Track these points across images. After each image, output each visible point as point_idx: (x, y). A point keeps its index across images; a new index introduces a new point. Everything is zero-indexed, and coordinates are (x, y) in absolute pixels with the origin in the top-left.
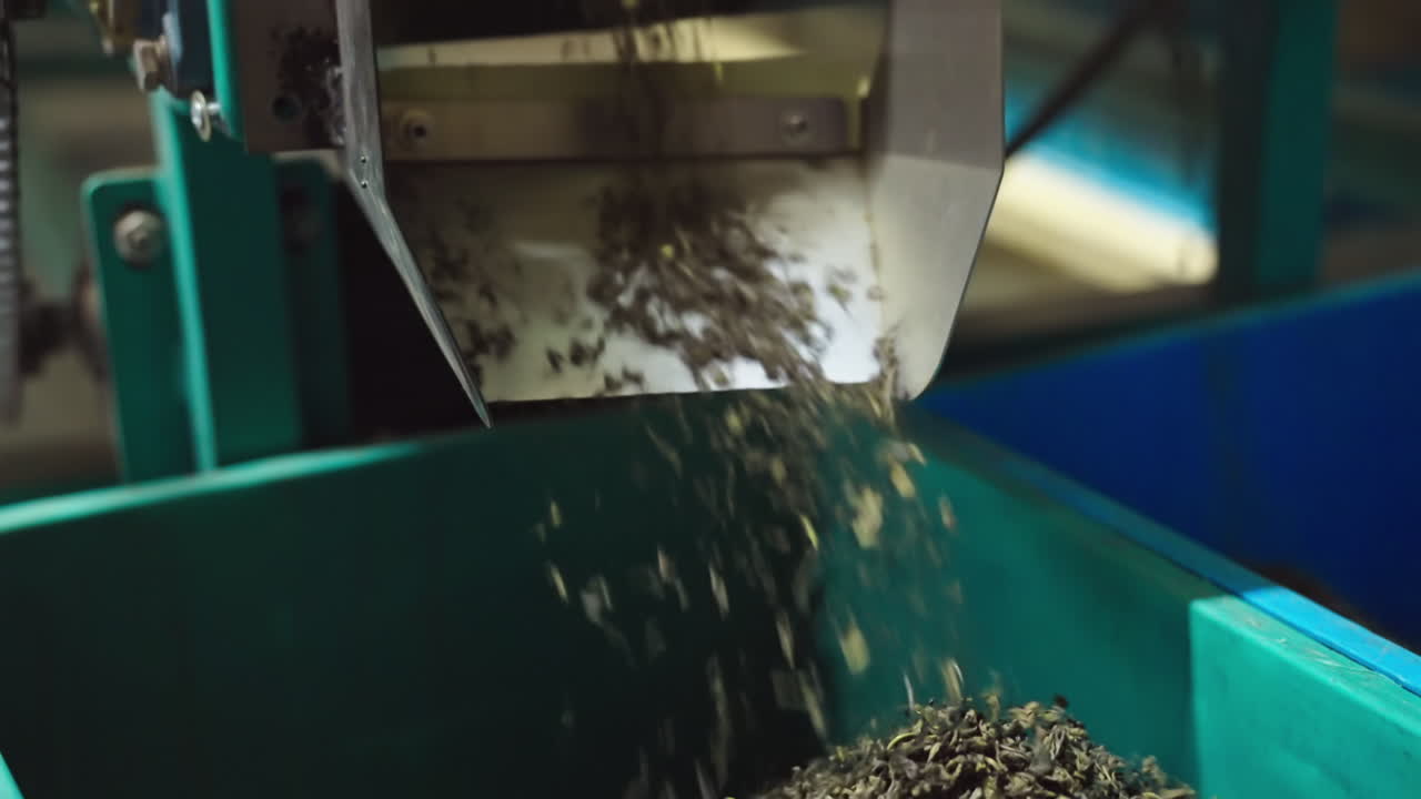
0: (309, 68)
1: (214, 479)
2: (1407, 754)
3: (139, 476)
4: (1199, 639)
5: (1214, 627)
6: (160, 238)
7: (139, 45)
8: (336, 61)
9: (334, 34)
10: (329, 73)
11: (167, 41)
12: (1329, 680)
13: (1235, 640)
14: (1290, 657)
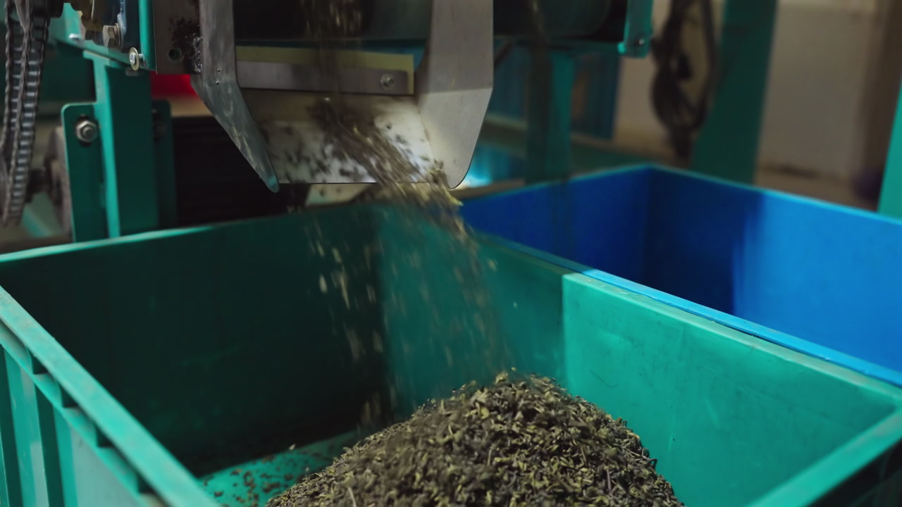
0: (186, 37)
1: (116, 239)
2: (659, 323)
3: (79, 240)
4: (566, 290)
5: (573, 284)
6: (96, 131)
7: (106, 27)
8: (199, 34)
9: (198, 22)
10: (195, 39)
11: (119, 25)
12: (626, 299)
13: (583, 288)
14: (607, 292)
